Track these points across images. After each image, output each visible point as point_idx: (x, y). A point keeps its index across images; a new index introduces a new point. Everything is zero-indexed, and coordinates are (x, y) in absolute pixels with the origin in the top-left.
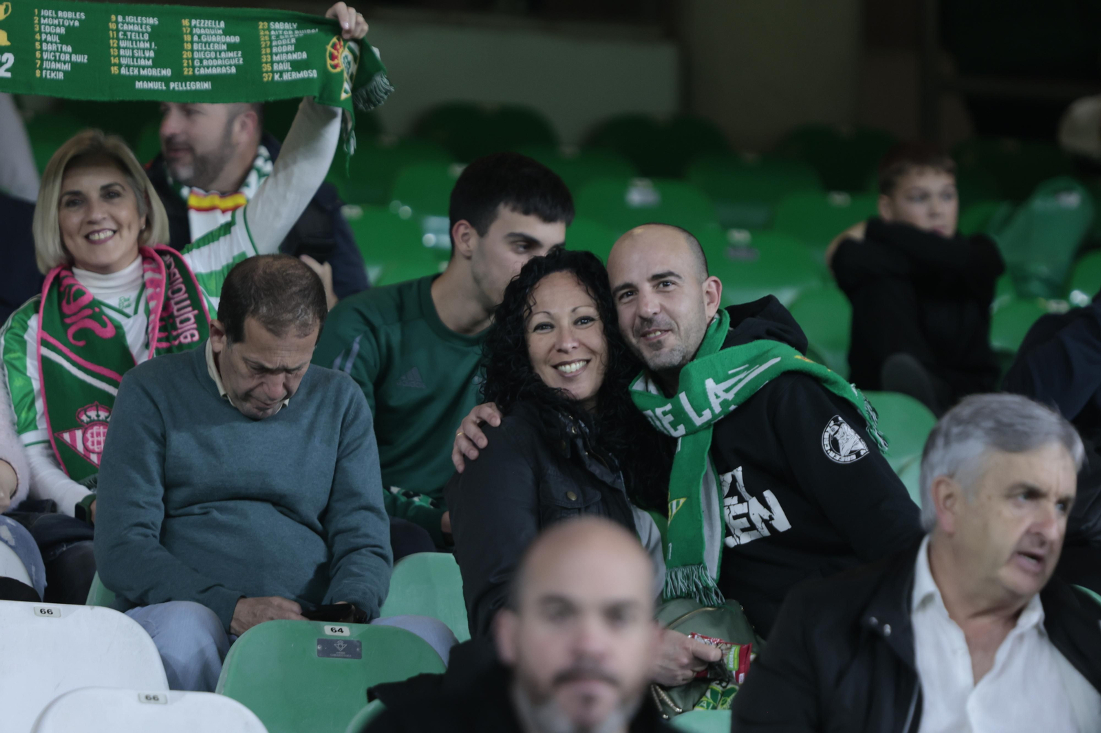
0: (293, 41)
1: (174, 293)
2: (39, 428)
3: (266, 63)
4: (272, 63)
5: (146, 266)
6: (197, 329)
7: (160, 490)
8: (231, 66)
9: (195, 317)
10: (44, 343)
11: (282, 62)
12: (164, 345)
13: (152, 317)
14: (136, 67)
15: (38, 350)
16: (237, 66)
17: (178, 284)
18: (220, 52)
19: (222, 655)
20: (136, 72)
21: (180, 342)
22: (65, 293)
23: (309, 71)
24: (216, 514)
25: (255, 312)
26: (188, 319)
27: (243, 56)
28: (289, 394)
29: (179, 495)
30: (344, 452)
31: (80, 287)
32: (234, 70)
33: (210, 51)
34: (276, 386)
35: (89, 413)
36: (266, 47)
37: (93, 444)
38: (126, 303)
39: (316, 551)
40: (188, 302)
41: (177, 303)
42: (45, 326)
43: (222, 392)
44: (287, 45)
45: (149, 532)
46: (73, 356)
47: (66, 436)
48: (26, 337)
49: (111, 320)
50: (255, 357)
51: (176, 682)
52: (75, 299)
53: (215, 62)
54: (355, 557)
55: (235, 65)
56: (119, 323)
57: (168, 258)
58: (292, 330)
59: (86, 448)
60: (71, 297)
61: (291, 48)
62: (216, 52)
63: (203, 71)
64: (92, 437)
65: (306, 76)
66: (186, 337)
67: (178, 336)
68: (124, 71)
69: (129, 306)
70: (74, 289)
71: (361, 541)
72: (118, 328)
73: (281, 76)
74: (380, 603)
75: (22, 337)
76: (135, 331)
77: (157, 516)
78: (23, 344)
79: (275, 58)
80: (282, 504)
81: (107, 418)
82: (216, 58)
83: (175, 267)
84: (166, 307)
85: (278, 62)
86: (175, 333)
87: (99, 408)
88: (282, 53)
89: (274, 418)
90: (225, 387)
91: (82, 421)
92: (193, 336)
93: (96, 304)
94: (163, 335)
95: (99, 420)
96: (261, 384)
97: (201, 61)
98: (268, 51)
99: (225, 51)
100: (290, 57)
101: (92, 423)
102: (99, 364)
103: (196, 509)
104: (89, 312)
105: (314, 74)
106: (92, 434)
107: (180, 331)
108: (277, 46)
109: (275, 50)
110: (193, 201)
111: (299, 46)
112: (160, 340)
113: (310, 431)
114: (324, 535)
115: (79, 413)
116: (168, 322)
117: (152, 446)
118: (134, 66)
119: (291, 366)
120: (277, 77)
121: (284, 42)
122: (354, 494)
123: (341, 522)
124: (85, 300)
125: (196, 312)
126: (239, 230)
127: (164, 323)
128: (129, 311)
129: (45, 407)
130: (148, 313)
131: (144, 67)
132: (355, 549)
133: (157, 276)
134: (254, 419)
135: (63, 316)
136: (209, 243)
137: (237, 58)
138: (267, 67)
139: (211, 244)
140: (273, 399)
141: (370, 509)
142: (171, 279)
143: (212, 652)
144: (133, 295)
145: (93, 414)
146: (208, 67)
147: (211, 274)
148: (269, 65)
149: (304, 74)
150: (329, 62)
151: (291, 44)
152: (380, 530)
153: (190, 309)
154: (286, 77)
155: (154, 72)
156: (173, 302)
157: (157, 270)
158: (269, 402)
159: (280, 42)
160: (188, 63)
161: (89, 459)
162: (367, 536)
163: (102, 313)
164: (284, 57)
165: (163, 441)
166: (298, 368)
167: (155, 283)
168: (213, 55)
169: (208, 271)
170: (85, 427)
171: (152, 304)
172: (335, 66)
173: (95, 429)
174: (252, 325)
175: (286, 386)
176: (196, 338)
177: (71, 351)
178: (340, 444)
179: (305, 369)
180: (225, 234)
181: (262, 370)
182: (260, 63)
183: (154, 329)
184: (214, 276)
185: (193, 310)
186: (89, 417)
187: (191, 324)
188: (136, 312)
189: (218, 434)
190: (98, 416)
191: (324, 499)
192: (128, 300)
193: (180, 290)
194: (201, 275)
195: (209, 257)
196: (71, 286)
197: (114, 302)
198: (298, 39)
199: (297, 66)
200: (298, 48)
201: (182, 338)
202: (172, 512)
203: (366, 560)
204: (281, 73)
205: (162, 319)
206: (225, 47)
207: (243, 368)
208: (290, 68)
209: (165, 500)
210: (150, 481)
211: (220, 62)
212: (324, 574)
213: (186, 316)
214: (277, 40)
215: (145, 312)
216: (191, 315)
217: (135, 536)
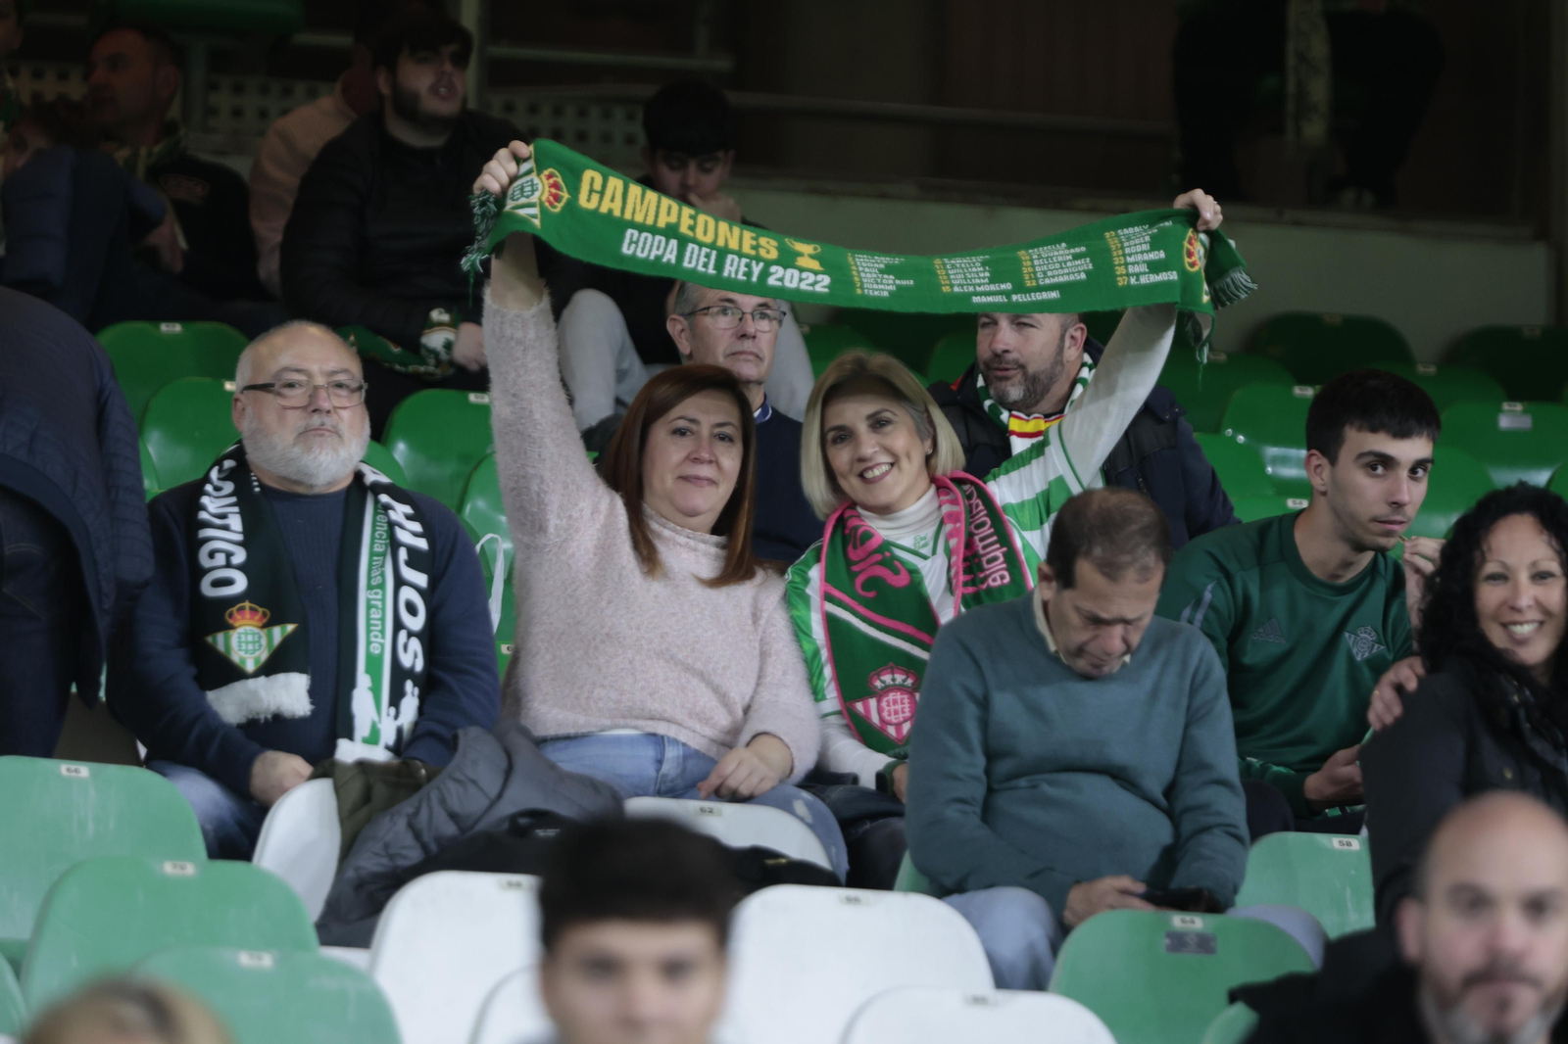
0: (1147, 238)
1: (978, 527)
2: (828, 697)
3: (1120, 265)
4: (1126, 264)
5: (943, 498)
6: (1006, 569)
7: (981, 761)
8: (1079, 272)
9: (1004, 554)
10: (828, 597)
11: (1138, 263)
12: (971, 589)
13: (954, 559)
14: (971, 285)
15: (822, 606)
16: (1087, 272)
17: (982, 517)
18: (1065, 262)
19: (1055, 948)
20: (971, 289)
21: (988, 586)
22: (849, 536)
23: (1169, 273)
24: (1046, 789)
25: (1088, 554)
26: (995, 559)
27: (1091, 261)
28: (1128, 650)
29: (1004, 767)
30: (1193, 718)
31: (868, 528)
32: (1083, 276)
33: (1054, 263)
34: (1115, 638)
35: (883, 678)
36: (1117, 249)
37: (890, 715)
38: (922, 543)
39: (1160, 831)
40: (995, 538)
41: (982, 540)
42: (828, 577)
43: (1052, 647)
44: (1140, 244)
45: (968, 808)
46: (861, 610)
47: (859, 706)
48: (808, 591)
49: (902, 562)
50: (1088, 606)
51: (1003, 980)
52: (862, 544)
53: (1061, 272)
54: (1206, 838)
55: (1084, 271)
56: (916, 566)
57: (966, 487)
58: (1131, 574)
59: (882, 720)
60: (858, 541)
61: (1146, 247)
62: (1060, 263)
63: (1047, 281)
64: (888, 705)
65: (1166, 279)
66: (994, 580)
67: (985, 578)
68: (956, 289)
69: (925, 545)
70: (860, 531)
71: (1212, 820)
72: (913, 572)
73: (1137, 280)
74: (1235, 890)
75: (804, 591)
76: (934, 575)
77: (978, 791)
78: (806, 599)
79: (1129, 259)
80: (1122, 776)
81: (904, 681)
82: (1062, 268)
83: (978, 497)
84: (969, 544)
85: (1133, 264)
86: (982, 575)
87: (895, 670)
88: (1137, 253)
89: (1109, 678)
90: (1056, 641)
91: (876, 687)
92: (1002, 577)
93: (887, 545)
94: (968, 577)
95: (895, 685)
96: (1095, 637)
97: (1045, 273)
98: (1120, 252)
99: (1070, 261)
100: (1146, 257)
101: (887, 689)
102: (893, 617)
103: (1023, 782)
104: (878, 557)
105: (1173, 276)
106: (888, 702)
107: (988, 572)
108: (1130, 246)
109: (1127, 251)
110: (1014, 425)
111: (1155, 245)
112: (965, 584)
113: (1155, 693)
114: (1169, 813)
115: (871, 678)
116: (972, 563)
117: (971, 711)
118: (968, 285)
119: (1130, 615)
120: (1133, 281)
121: (1137, 241)
122: (1203, 766)
123: (1189, 797)
124: (874, 543)
125: (1005, 549)
126: (1053, 450)
127: (968, 563)
128: (926, 551)
129: (833, 672)
130: (949, 553)
131: (979, 285)
132: (1206, 829)
133: (955, 508)
134: (1087, 678)
135: (849, 563)
136: (1019, 468)
137: (1087, 264)
138: (1121, 270)
139: (1022, 469)
140: (1109, 654)
141: (1223, 783)
142: (971, 512)
143: (1043, 947)
144: (930, 532)
145: (887, 678)
146: (1053, 277)
147: (1022, 504)
148: (1122, 268)
149: (1163, 277)
150: (1187, 260)
151: (1145, 243)
152: (1234, 808)
153: (998, 546)
154: (1144, 280)
155: (992, 288)
156: (977, 538)
157: (954, 502)
158: (1105, 658)
159: (1132, 243)
160: (1030, 276)
161: (885, 731)
162: (1219, 814)
163: (894, 558)
164: (1139, 257)
165: (984, 704)
166: (1139, 619)
167: (952, 517)
168: (1057, 266)
169: (1019, 501)
170: (879, 695)
171: (953, 542)
172: (1193, 265)
173: (891, 696)
174: (1085, 569)
175: (1125, 640)
176: (1007, 580)
177: (860, 603)
178: (1189, 707)
179: (1146, 621)
180: (1038, 456)
181: (1097, 621)
182: (1112, 267)
183: (957, 573)
184: (1026, 506)
185: (1002, 547)
186: (883, 682)
187: (1000, 564)
188: (934, 552)
189: (1048, 696)
190: (894, 680)
191: (1168, 772)
192: (925, 538)
193: (983, 524)
194: (1012, 505)
195: (1020, 484)
196: (856, 528)
197: (907, 541)
198: (1152, 237)
199: (1154, 267)
200: (1154, 245)
201: (990, 580)
202: (995, 786)
203: (1218, 841)
204: (1138, 275)
205: (965, 559)
206: (1070, 257)
207: (1075, 619)
208: (1147, 270)
209: (988, 772)
210: (969, 750)
211: (1066, 271)
212: (1170, 858)
213: (993, 554)
214: (1128, 241)
215: (945, 551)
216: (998, 553)
217: (952, 812)
